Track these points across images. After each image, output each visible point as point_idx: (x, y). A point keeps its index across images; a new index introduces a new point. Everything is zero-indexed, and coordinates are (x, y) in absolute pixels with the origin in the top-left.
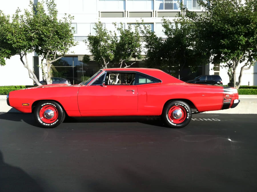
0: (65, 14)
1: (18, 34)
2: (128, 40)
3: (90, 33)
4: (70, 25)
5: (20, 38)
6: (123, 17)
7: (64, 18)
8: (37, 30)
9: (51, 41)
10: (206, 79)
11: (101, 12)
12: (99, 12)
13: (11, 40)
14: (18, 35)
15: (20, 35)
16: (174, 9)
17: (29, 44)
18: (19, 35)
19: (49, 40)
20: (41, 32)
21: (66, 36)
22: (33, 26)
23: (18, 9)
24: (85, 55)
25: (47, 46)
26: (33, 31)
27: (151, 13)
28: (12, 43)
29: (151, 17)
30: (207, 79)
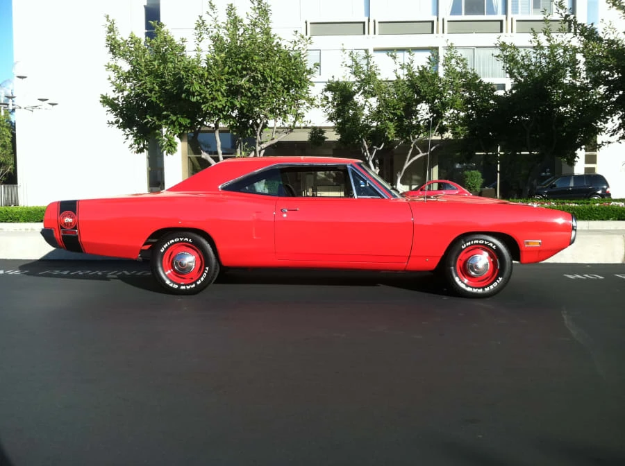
0: (294, 33)
1: (215, 80)
2: (432, 91)
3: (333, 77)
4: (305, 59)
5: (217, 91)
6: (364, 33)
7: (291, 42)
8: (253, 71)
9: (268, 95)
10: (572, 184)
11: (311, 23)
12: (306, 22)
13: (198, 95)
14: (214, 83)
15: (218, 82)
16: (488, 13)
17: (231, 103)
18: (216, 83)
19: (264, 93)
20: (259, 76)
21: (301, 84)
22: (245, 61)
23: (201, 22)
24: (314, 128)
25: (260, 108)
26: (245, 73)
27: (430, 23)
28: (201, 101)
29: (433, 33)
30: (574, 184)
